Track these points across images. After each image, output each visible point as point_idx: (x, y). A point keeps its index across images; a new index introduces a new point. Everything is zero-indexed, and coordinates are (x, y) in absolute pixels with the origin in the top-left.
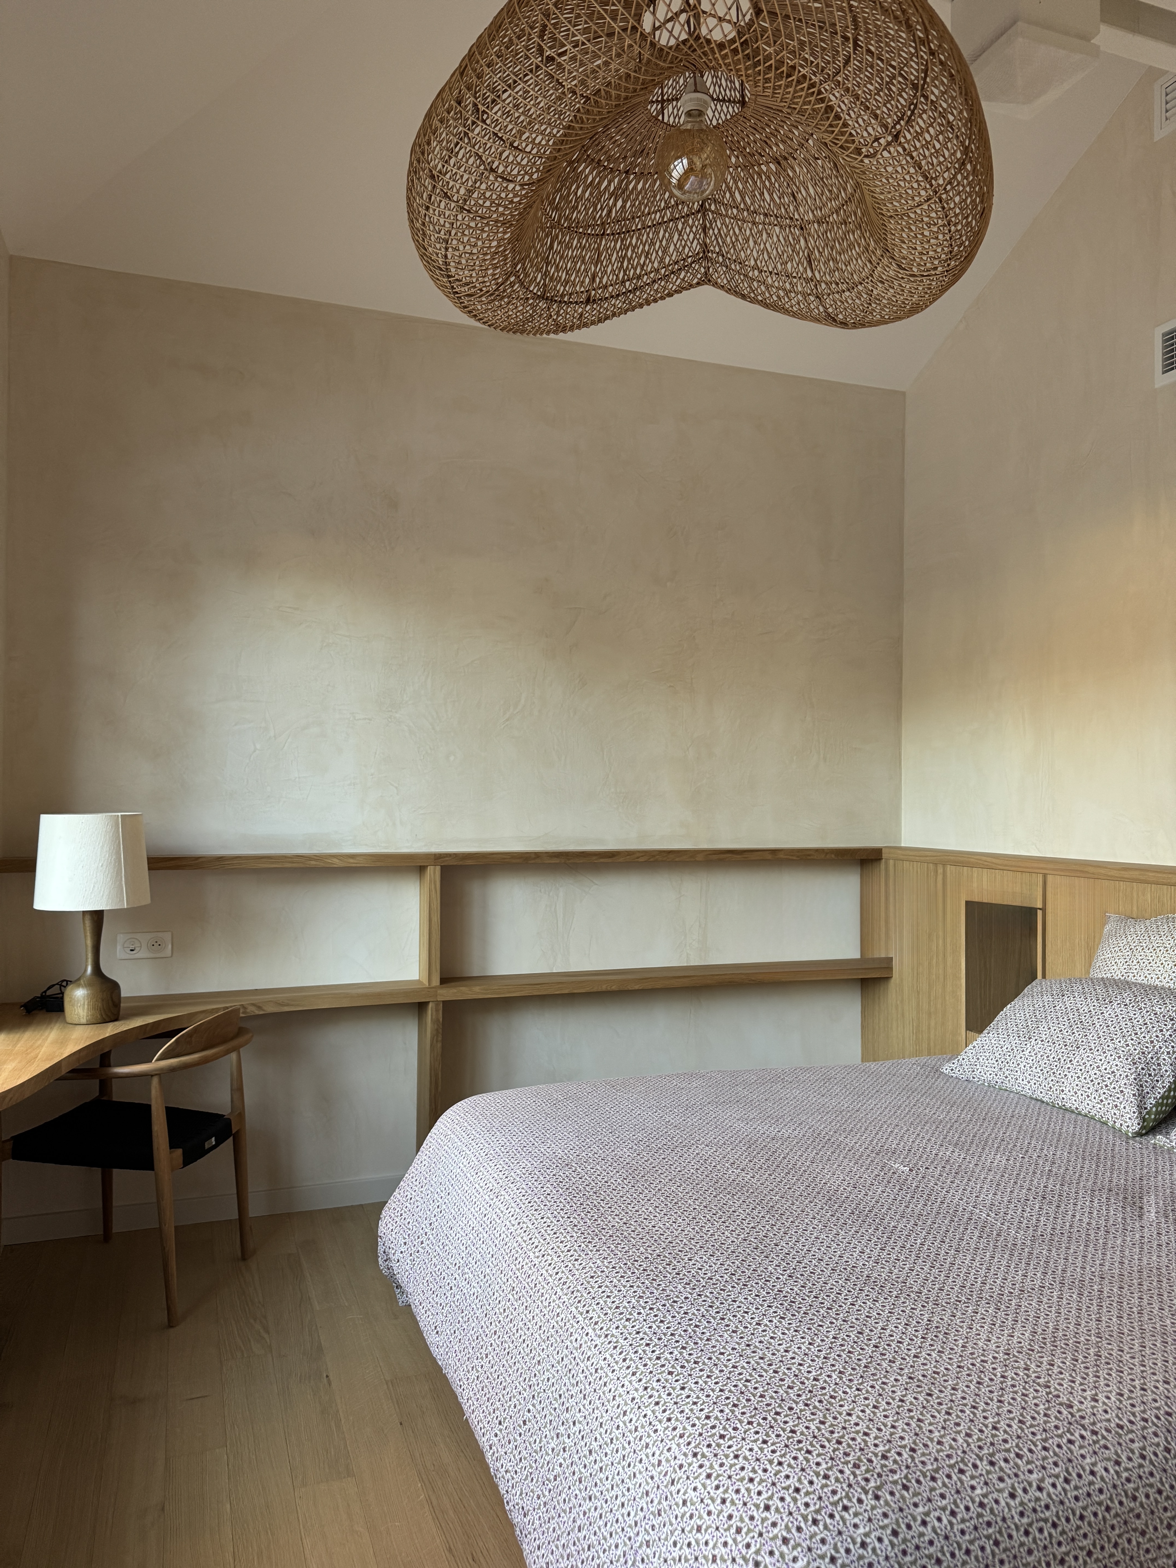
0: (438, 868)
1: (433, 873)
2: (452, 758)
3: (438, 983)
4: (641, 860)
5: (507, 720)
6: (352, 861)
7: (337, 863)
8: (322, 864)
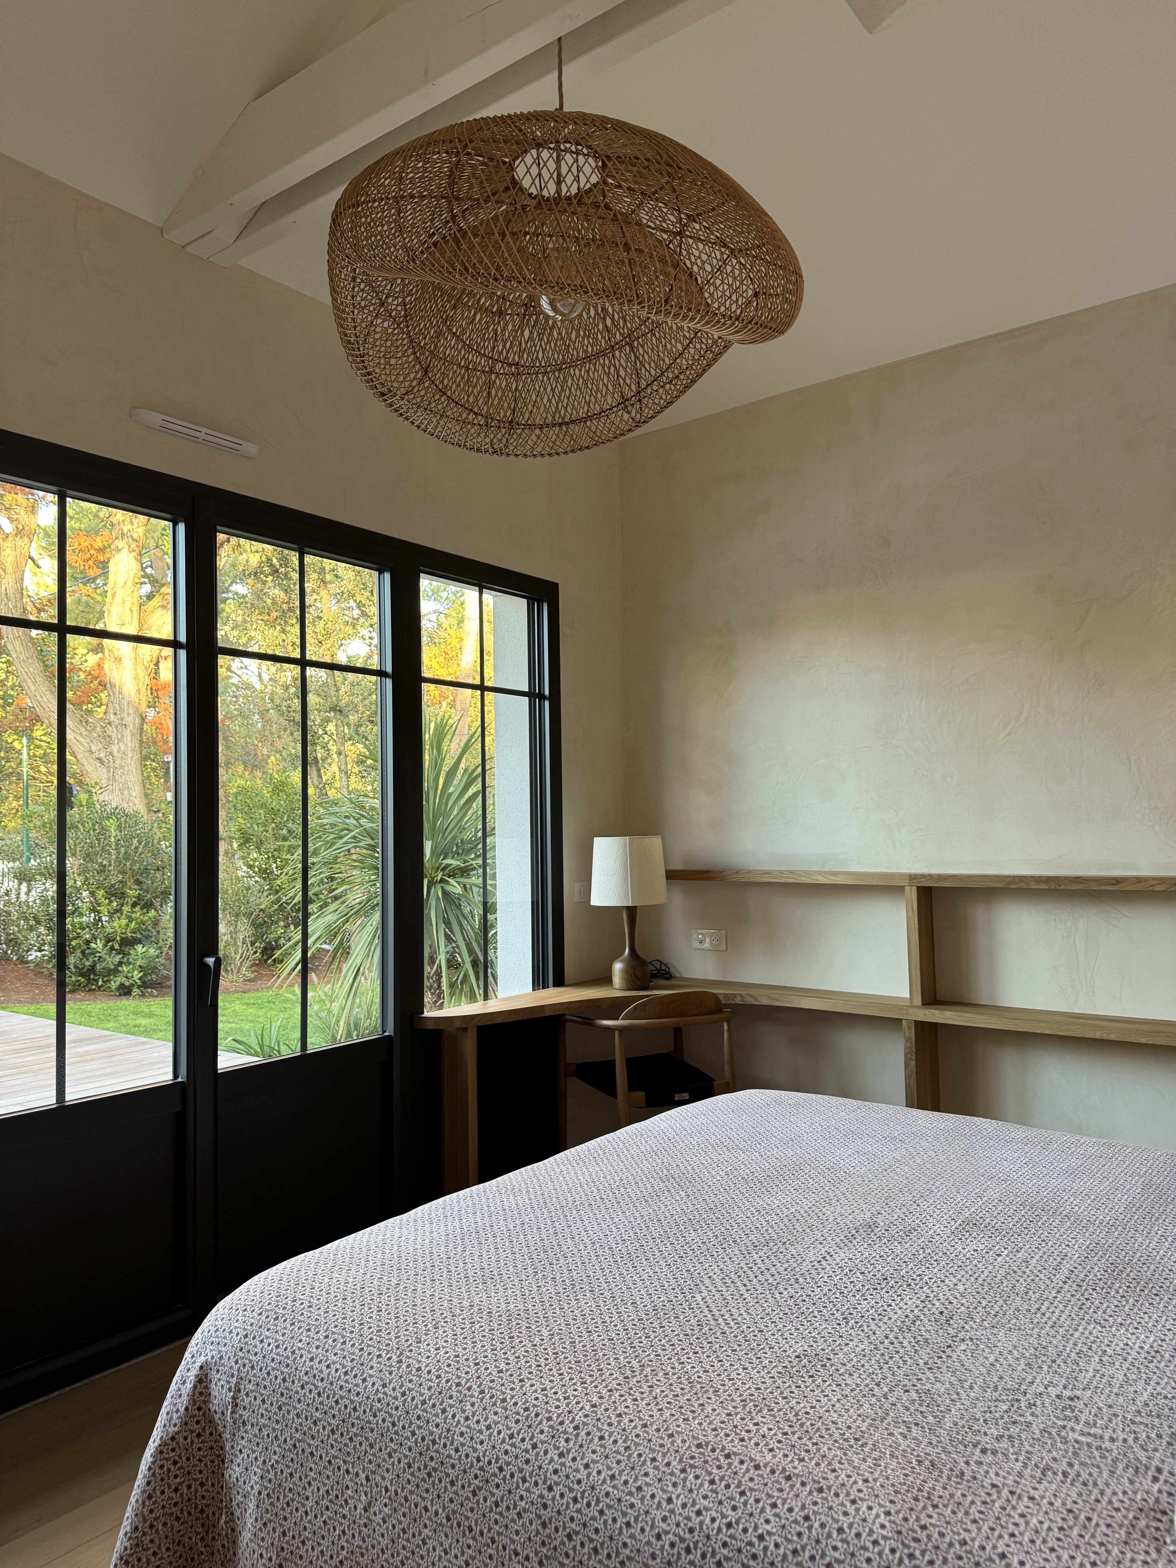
0: (914, 889)
1: (912, 894)
2: (949, 779)
3: (920, 1004)
4: (1157, 888)
5: (1009, 734)
6: (833, 878)
7: (821, 880)
8: (809, 881)
